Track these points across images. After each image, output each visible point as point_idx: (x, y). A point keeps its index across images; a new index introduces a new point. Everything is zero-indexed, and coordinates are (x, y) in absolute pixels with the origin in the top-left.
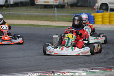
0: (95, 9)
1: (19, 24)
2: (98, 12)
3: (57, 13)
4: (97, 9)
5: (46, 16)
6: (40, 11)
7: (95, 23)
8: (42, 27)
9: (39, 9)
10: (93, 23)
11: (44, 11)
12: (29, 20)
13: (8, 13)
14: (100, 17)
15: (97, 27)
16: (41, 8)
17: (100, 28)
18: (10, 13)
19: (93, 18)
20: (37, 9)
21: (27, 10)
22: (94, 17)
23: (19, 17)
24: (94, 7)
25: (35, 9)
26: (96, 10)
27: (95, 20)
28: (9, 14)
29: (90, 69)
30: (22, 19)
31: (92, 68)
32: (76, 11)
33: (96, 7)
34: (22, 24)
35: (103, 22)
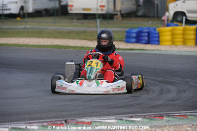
0: (164, 21)
1: (37, 44)
2: (168, 25)
3: (100, 27)
4: (168, 20)
5: (84, 32)
6: (75, 24)
7: (160, 43)
8: (72, 49)
9: (75, 21)
10: (157, 43)
11: (82, 23)
12: (56, 38)
13: (23, 26)
14: (169, 33)
15: (162, 49)
16: (78, 19)
17: (166, 51)
18: (27, 26)
19: (157, 35)
20: (72, 21)
21: (55, 23)
22: (158, 33)
23: (40, 34)
24: (163, 18)
25: (68, 21)
26: (166, 22)
27: (161, 38)
28: (25, 28)
29: (128, 116)
30: (43, 37)
31: (132, 115)
32: (134, 24)
33: (166, 18)
34: (42, 44)
35: (173, 42)
